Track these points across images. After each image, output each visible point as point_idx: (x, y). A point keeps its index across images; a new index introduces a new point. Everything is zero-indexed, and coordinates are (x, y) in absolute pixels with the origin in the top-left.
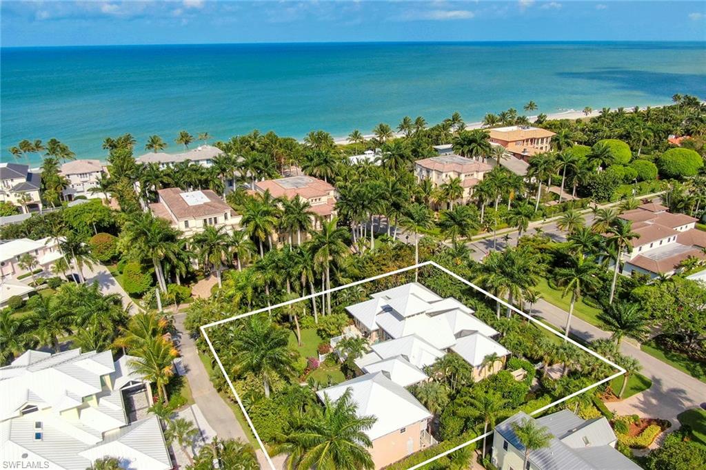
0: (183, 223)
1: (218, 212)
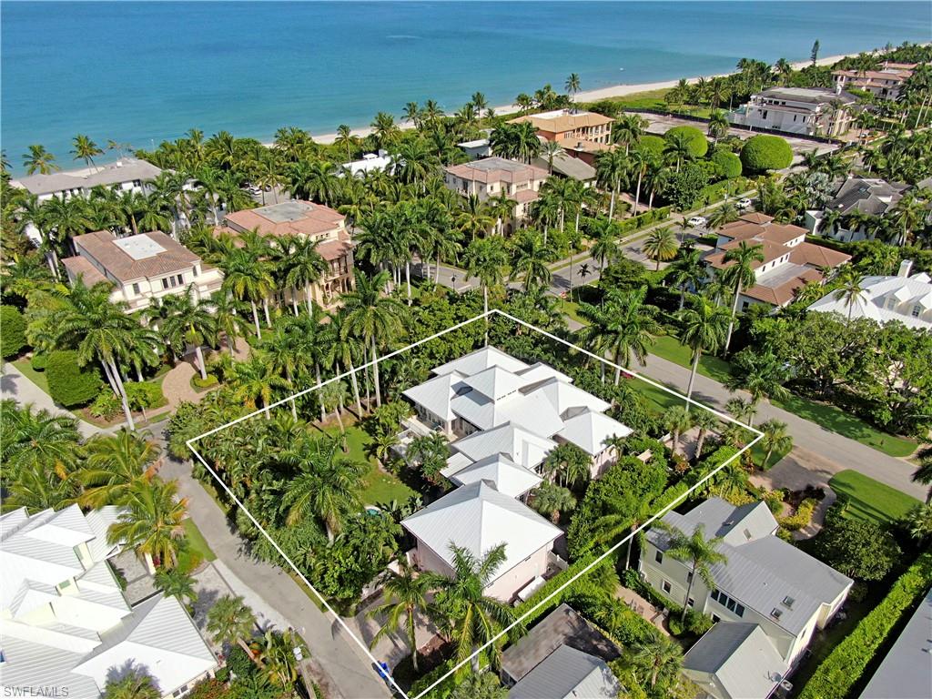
0: (131, 287)
1: (183, 267)
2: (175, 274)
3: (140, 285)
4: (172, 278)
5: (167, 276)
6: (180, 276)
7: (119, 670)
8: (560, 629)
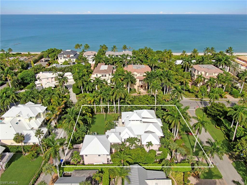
0: (96, 75)
1: (107, 73)
2: (105, 74)
3: (98, 75)
4: (104, 75)
5: (103, 74)
6: (106, 75)
7: (28, 134)
8: (91, 174)
